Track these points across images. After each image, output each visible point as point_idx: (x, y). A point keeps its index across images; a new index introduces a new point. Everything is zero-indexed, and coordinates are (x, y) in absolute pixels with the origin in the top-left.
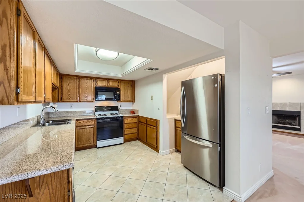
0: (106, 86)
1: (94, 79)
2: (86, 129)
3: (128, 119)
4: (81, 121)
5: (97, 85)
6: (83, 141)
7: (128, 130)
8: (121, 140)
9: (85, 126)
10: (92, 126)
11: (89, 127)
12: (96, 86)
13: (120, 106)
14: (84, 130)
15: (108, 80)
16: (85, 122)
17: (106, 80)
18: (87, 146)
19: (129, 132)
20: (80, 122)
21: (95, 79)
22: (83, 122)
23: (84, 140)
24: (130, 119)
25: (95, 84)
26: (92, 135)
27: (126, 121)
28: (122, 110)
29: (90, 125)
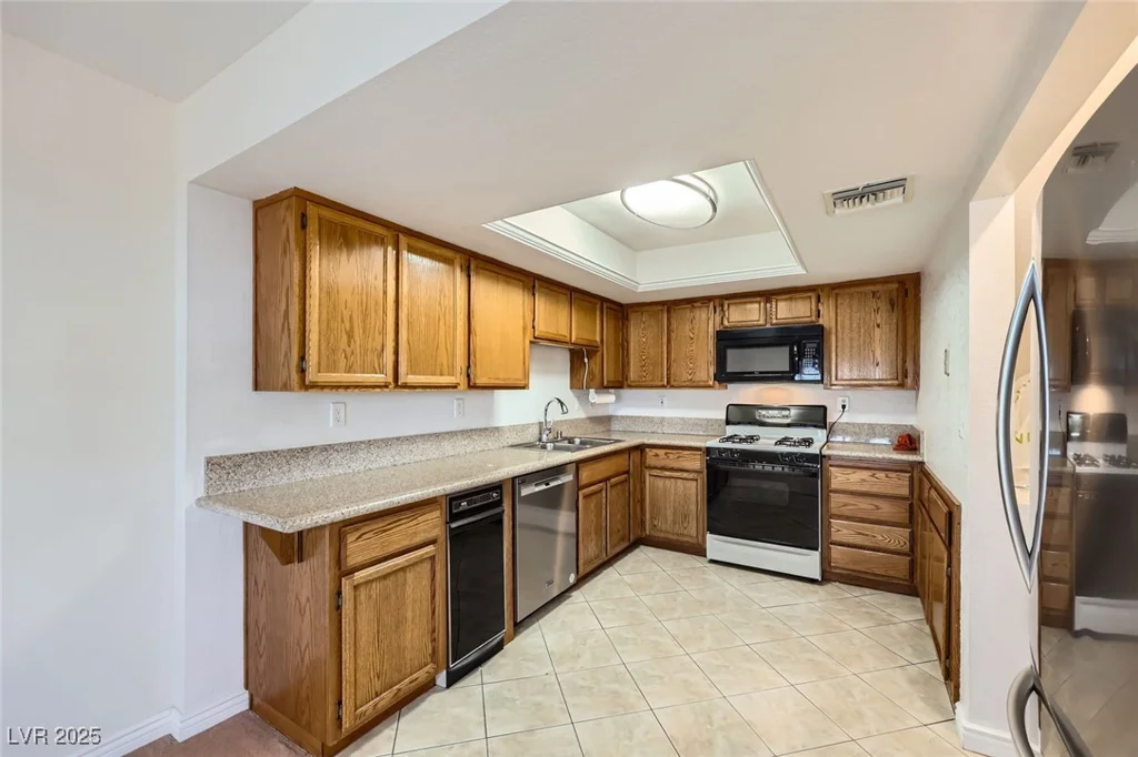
0: (762, 322)
1: (717, 302)
2: (673, 480)
3: (849, 471)
4: (661, 452)
5: (726, 323)
6: (666, 523)
7: (846, 527)
8: (807, 562)
9: (672, 469)
10: (691, 476)
11: (685, 475)
12: (722, 328)
13: (844, 407)
14: (667, 481)
15: (767, 295)
16: (671, 456)
17: (758, 299)
18: (678, 541)
19: (859, 540)
20: (657, 455)
21: (720, 300)
22: (666, 454)
23: (670, 518)
24: (865, 475)
25: (718, 319)
26: (693, 507)
27: (838, 478)
28: (853, 425)
29: (687, 471)
